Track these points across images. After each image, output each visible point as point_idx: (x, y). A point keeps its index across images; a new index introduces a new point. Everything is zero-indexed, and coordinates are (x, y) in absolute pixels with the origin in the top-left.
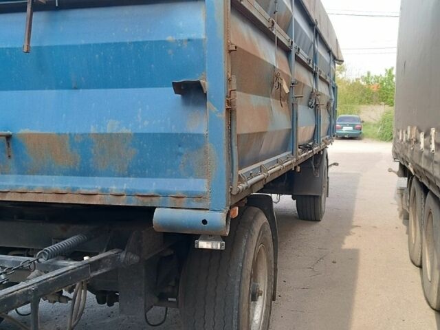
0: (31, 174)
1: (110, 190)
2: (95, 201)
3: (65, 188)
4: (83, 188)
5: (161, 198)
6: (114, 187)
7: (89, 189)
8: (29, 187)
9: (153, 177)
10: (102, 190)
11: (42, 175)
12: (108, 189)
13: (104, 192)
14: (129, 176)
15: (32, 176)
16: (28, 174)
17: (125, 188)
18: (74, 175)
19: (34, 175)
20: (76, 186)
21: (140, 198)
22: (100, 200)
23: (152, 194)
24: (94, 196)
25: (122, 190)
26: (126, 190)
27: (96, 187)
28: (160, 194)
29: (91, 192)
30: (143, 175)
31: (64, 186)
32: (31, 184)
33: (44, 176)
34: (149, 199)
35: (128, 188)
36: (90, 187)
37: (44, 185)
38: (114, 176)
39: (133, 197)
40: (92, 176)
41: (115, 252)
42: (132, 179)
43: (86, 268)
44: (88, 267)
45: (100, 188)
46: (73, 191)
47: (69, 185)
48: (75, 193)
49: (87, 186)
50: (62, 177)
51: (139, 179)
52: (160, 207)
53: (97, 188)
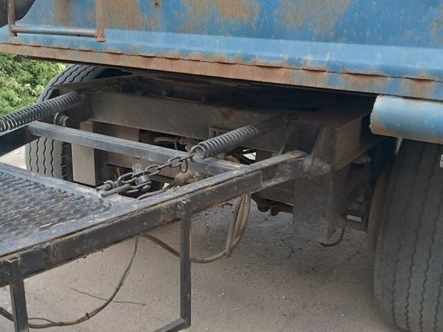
0: (184, 32)
1: (303, 62)
2: (277, 78)
3: (233, 55)
4: (260, 57)
5: (389, 79)
6: (310, 58)
7: (271, 58)
8: (182, 51)
9: (377, 43)
10: (290, 61)
11: (201, 33)
12: (299, 59)
13: (293, 64)
14: (336, 39)
15: (186, 36)
16: (181, 31)
17: (327, 59)
18: (248, 35)
19: (189, 33)
20: (249, 52)
21: (352, 77)
22: (285, 76)
23: (374, 72)
24: (276, 70)
25: (323, 62)
26: (329, 63)
27: (281, 56)
28: (389, 73)
29: (272, 63)
30: (360, 40)
31: (232, 52)
32: (185, 47)
33: (203, 36)
34: (367, 79)
35: (333, 59)
36: (272, 55)
37: (202, 49)
38: (310, 40)
39: (340, 75)
40: (276, 38)
41: (297, 155)
42: (340, 45)
43: (256, 175)
44: (259, 175)
45: (286, 57)
46: (245, 61)
47: (239, 52)
48: (249, 63)
49: (268, 54)
50: (230, 38)
51: (352, 46)
52: (383, 95)
53: (282, 58)
